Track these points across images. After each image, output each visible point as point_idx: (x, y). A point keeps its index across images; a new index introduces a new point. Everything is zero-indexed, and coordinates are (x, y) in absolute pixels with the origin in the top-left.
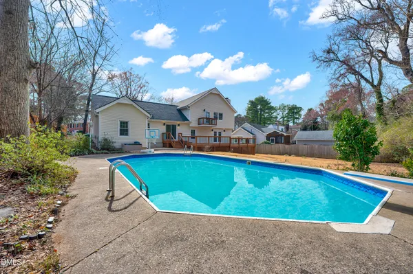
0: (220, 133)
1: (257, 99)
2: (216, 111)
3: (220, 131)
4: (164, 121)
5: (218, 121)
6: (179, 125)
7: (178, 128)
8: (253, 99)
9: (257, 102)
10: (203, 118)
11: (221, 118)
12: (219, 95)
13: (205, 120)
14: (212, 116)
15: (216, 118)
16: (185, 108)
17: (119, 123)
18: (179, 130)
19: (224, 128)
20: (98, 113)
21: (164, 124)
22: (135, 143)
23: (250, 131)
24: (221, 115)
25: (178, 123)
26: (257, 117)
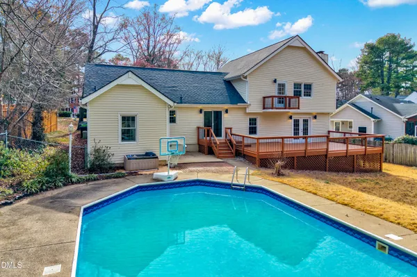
0: (306, 121)
1: (382, 41)
2: (298, 81)
3: (306, 117)
4: (201, 106)
5: (303, 99)
6: (227, 111)
7: (225, 116)
8: (373, 41)
9: (381, 47)
10: (273, 97)
11: (308, 94)
12: (305, 49)
13: (276, 100)
14: (289, 91)
15: (297, 94)
16: (239, 79)
17: (120, 119)
18: (227, 121)
19: (314, 111)
20: (86, 105)
21: (201, 111)
22: (147, 154)
23: (369, 111)
24: (308, 87)
25: (226, 106)
26: (382, 75)
